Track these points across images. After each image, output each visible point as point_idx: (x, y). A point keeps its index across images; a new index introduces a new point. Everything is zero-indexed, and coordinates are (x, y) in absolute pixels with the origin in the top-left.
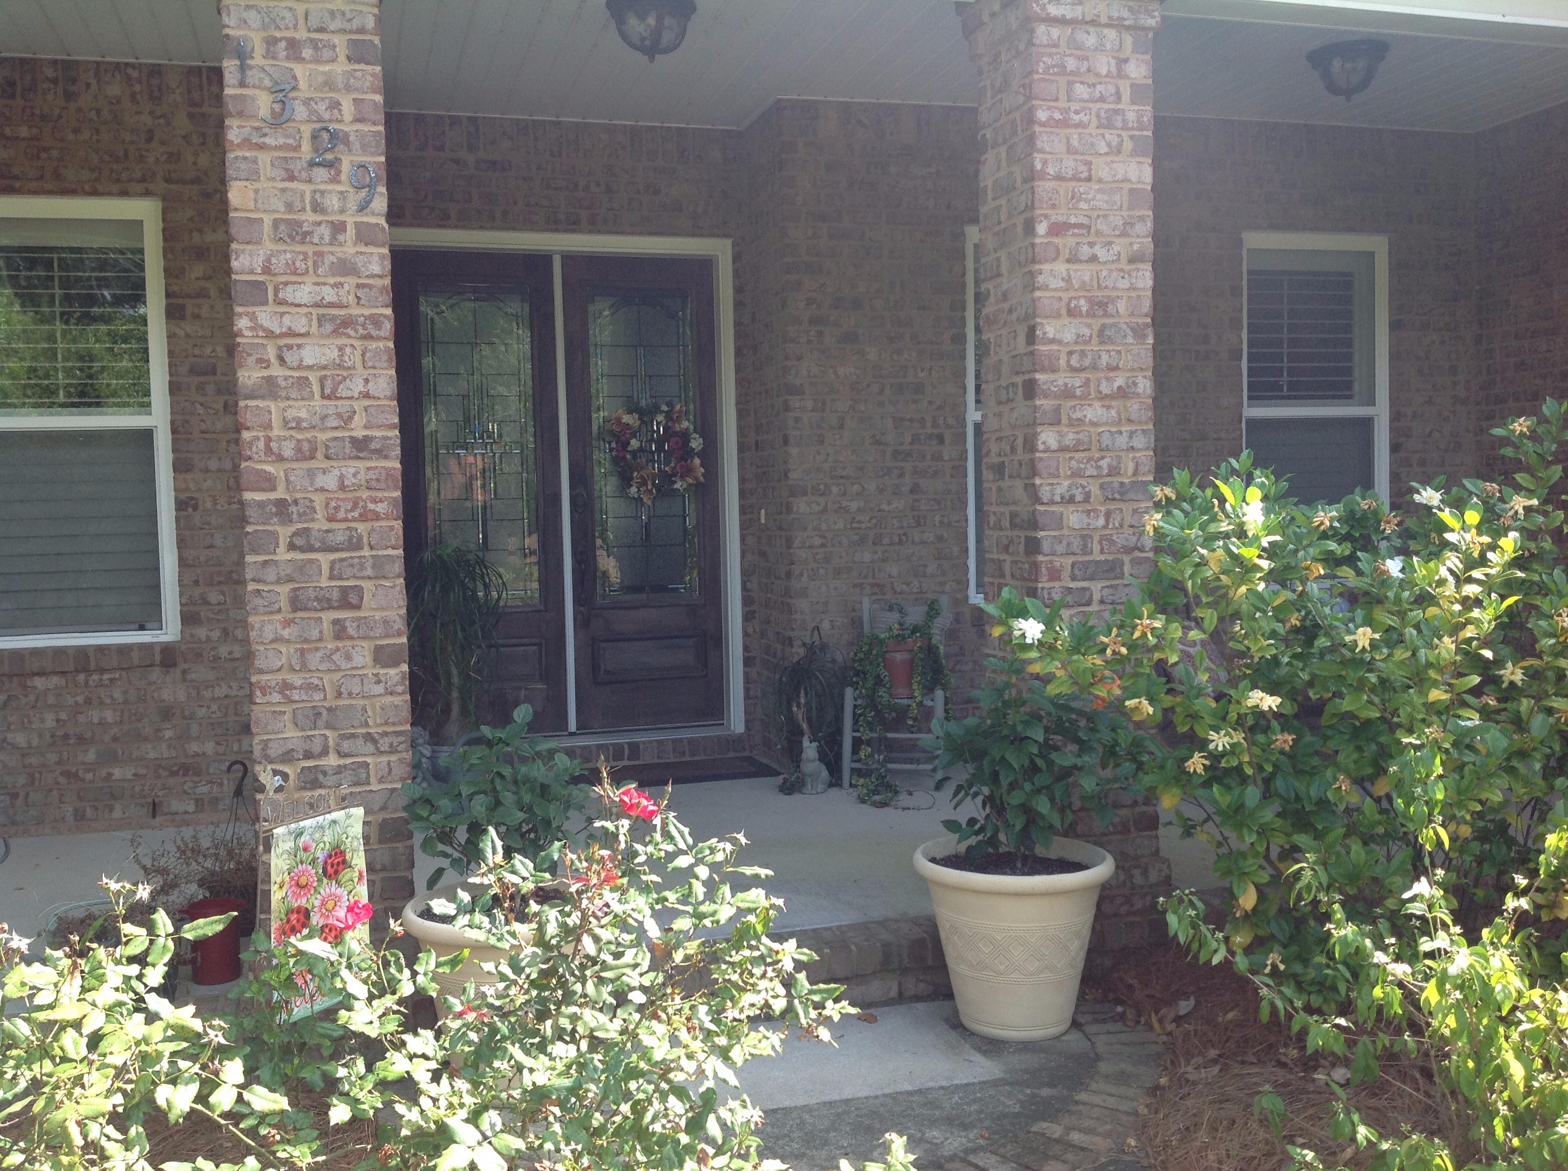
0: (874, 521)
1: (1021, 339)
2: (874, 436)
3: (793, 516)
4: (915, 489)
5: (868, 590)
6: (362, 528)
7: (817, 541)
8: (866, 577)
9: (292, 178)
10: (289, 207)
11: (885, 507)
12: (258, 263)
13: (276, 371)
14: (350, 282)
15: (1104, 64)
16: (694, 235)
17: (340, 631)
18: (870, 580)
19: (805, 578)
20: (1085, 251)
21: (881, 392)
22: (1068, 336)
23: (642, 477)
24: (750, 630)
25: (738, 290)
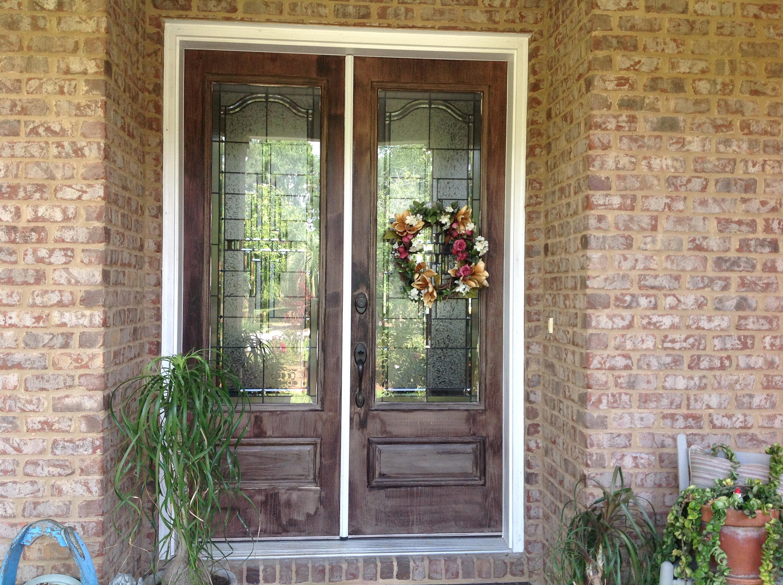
0: (691, 340)
2: (694, 240)
3: (590, 331)
4: (742, 305)
5: (681, 423)
8: (679, 407)
11: (704, 324)
16: (489, 30)
18: (684, 411)
19: (603, 406)
21: (704, 189)
23: (424, 280)
24: (533, 445)
25: (534, 87)
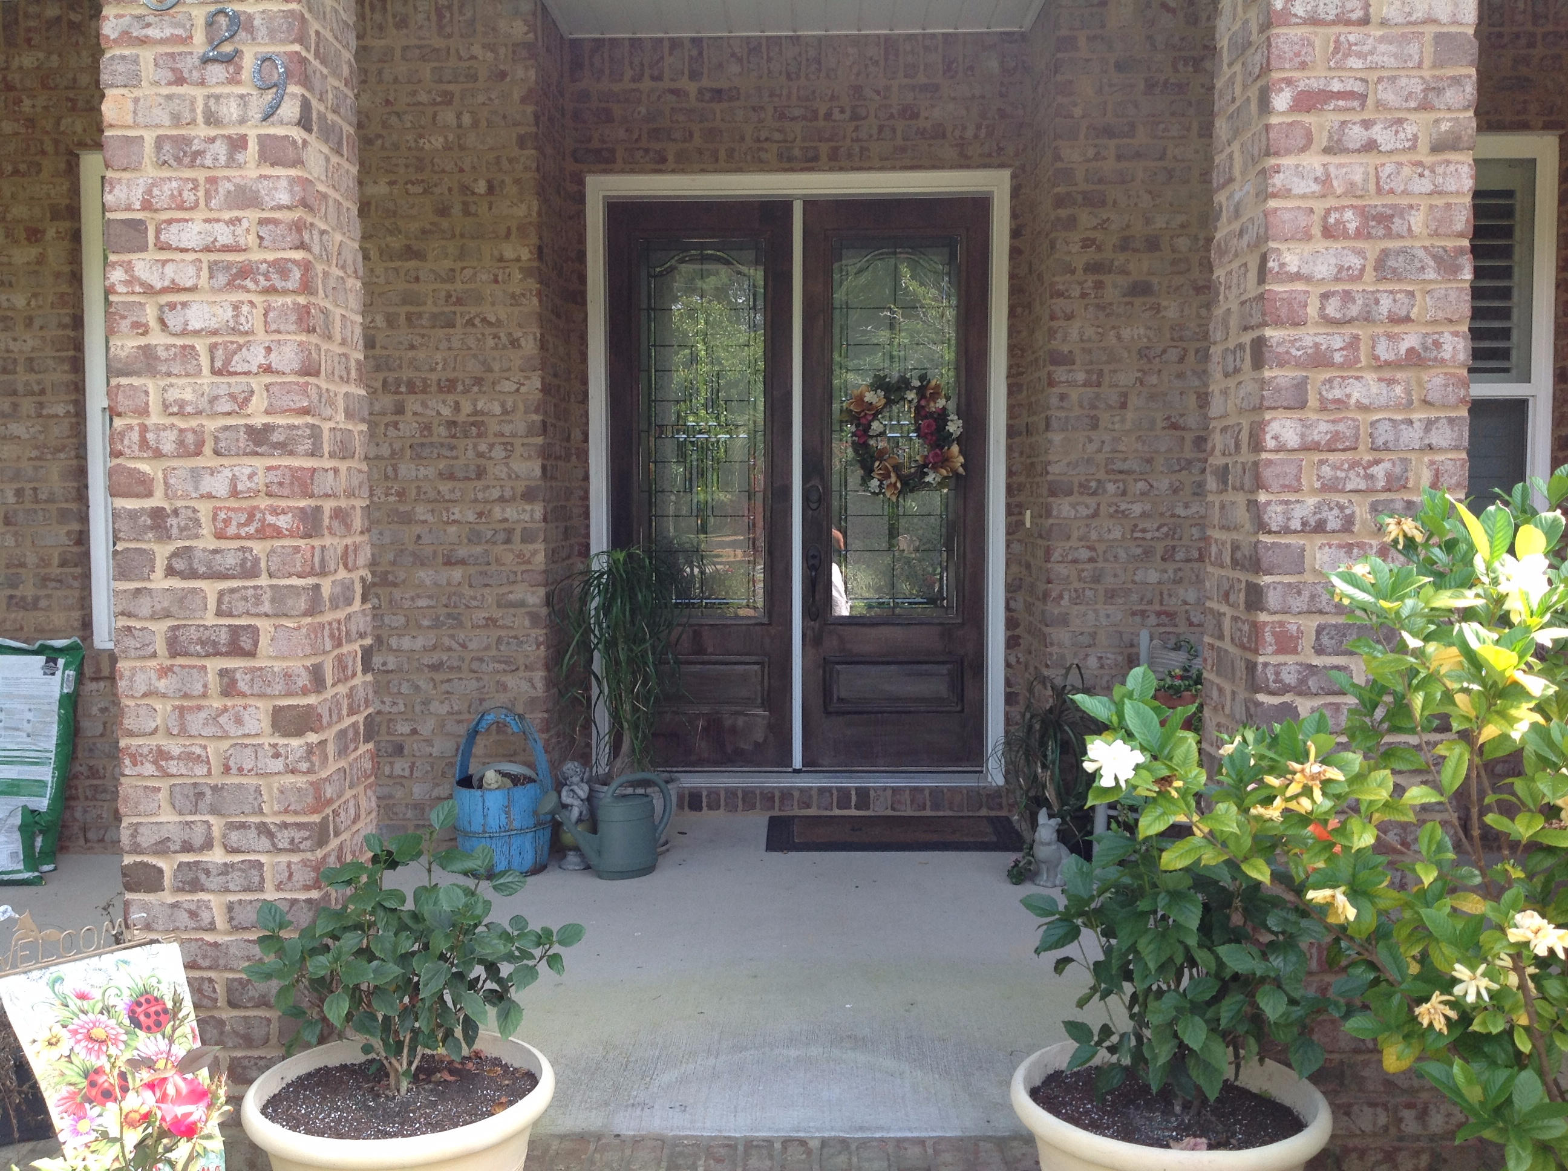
0: (1165, 529)
1: (1253, 275)
2: (1169, 418)
3: (1051, 521)
5: (1152, 620)
6: (258, 548)
7: (1084, 554)
8: (1151, 602)
9: (180, 80)
10: (176, 119)
11: (1180, 511)
12: (136, 196)
13: (157, 339)
14: (251, 216)
16: (961, 167)
17: (229, 689)
18: (1157, 607)
19: (1065, 602)
20: (1356, 134)
21: (1181, 360)
22: (1323, 269)
23: (886, 468)
24: (1013, 661)
25: (1015, 234)
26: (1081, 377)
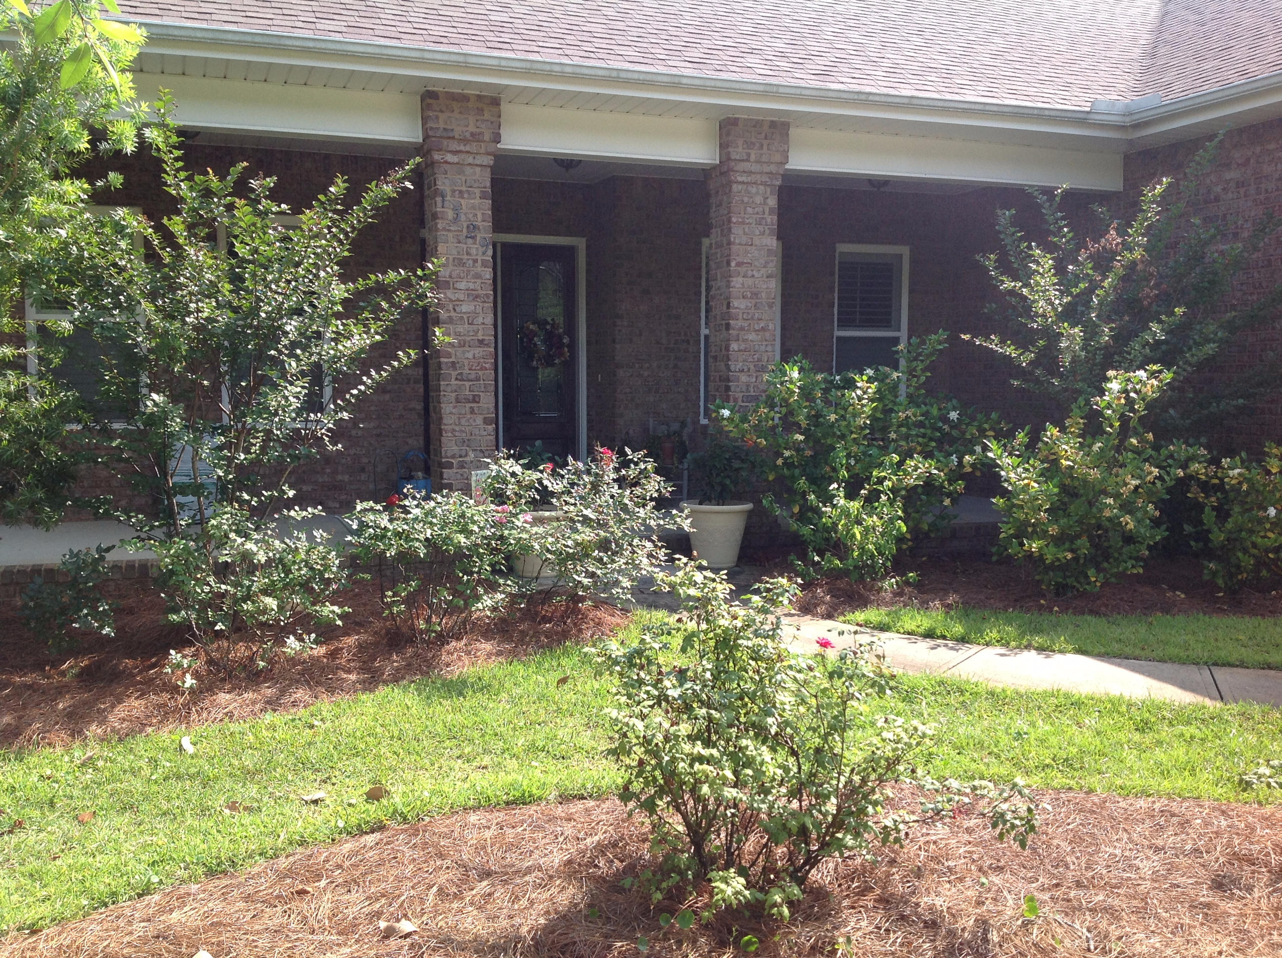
0: (655, 381)
1: (725, 307)
2: (656, 340)
3: (616, 378)
5: (652, 415)
6: (480, 373)
7: (628, 390)
8: (651, 409)
9: (459, 242)
10: (459, 253)
11: (661, 374)
12: (447, 274)
13: (453, 314)
14: (479, 281)
15: (758, 200)
16: (567, 236)
17: (472, 411)
18: (653, 410)
19: (622, 409)
20: (750, 273)
22: (743, 307)
25: (589, 263)
26: (626, 323)
